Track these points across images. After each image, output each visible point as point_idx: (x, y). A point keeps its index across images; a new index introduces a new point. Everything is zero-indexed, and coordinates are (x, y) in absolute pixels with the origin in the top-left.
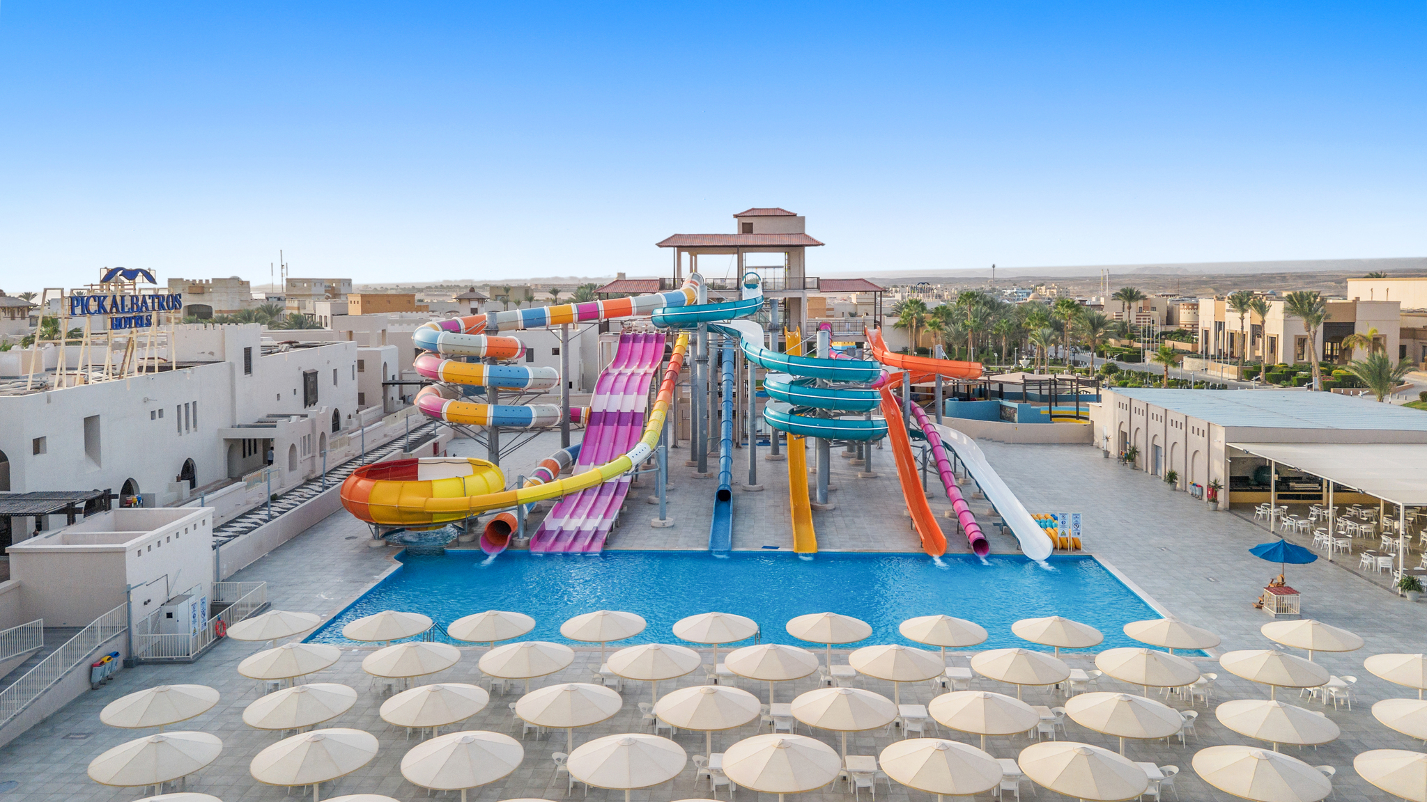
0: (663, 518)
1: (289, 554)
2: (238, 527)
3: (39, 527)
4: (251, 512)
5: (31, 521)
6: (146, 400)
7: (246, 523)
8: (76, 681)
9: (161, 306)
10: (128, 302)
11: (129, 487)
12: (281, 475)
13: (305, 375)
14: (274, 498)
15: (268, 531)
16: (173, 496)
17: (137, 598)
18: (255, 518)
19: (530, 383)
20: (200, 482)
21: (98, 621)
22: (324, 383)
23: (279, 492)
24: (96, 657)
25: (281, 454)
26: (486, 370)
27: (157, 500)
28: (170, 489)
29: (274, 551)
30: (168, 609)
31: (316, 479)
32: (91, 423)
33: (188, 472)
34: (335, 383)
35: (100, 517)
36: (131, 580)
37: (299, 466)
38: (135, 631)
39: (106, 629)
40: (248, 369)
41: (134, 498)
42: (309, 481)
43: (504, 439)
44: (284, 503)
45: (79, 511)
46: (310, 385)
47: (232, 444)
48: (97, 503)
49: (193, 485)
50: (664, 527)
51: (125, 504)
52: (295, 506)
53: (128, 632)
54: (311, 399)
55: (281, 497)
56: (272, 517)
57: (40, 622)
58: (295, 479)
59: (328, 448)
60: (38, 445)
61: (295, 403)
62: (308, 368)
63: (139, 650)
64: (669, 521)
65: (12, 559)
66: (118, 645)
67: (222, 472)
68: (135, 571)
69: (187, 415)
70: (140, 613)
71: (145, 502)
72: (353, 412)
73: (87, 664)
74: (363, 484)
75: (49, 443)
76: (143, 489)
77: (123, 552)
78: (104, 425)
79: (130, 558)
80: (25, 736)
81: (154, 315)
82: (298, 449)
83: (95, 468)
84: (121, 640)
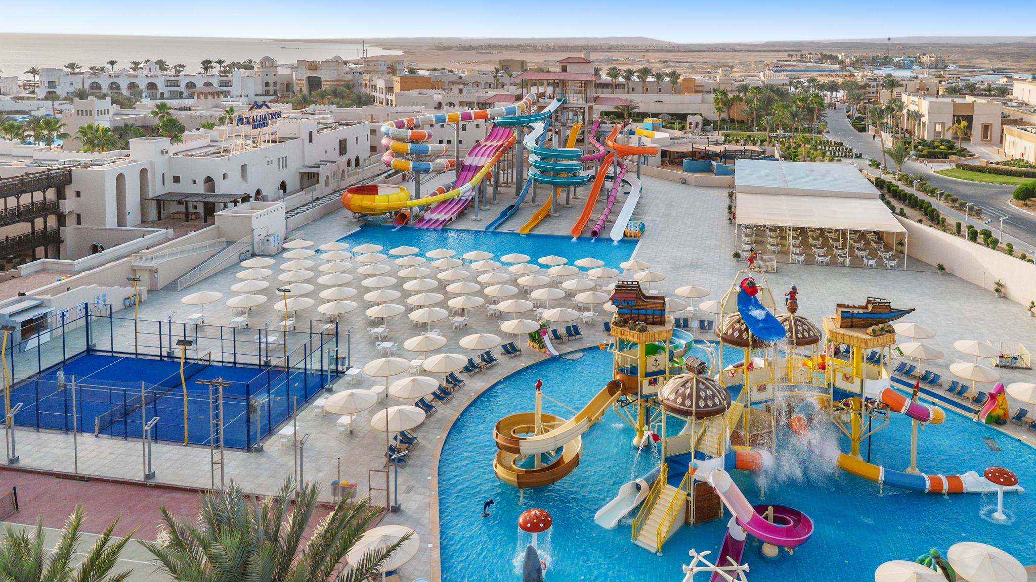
0: (476, 216)
1: (319, 223)
2: (299, 210)
3: (225, 207)
4: (306, 204)
5: (222, 205)
6: (265, 157)
7: (303, 209)
8: (236, 258)
9: (272, 118)
10: (259, 118)
11: (258, 192)
12: (320, 189)
13: (340, 141)
14: (317, 199)
15: (310, 212)
16: (276, 196)
17: (256, 233)
18: (307, 207)
19: (429, 152)
20: (288, 190)
21: (243, 240)
22: (350, 145)
23: (320, 196)
24: (241, 252)
25: (322, 179)
26: (409, 146)
27: (270, 198)
28: (275, 193)
29: (314, 221)
30: (267, 238)
31: (338, 191)
32: (244, 167)
33: (283, 186)
34: (357, 143)
35: (246, 204)
36: (254, 227)
37: (331, 185)
38: (255, 245)
39: (246, 243)
40: (311, 141)
41: (260, 197)
42: (335, 192)
43: (422, 176)
44: (321, 201)
45: (238, 202)
46: (343, 147)
47: (303, 174)
48: (246, 199)
49: (285, 191)
50: (476, 220)
51: (257, 199)
52: (325, 202)
53: (253, 244)
54: (344, 152)
55: (321, 199)
56: (314, 207)
57: (224, 239)
58: (329, 190)
59: (346, 177)
60: (225, 176)
61: (335, 155)
62: (342, 138)
63: (257, 251)
64: (479, 217)
65: (216, 217)
66: (250, 248)
67: (298, 186)
68: (256, 224)
69: (283, 162)
70: (256, 239)
71: (264, 199)
72: (366, 157)
73: (239, 253)
74: (349, 195)
75: (229, 176)
76: (264, 193)
77: (251, 217)
78: (249, 167)
79: (254, 219)
80: (220, 272)
81: (270, 121)
82: (330, 177)
83: (245, 185)
84: (251, 247)
